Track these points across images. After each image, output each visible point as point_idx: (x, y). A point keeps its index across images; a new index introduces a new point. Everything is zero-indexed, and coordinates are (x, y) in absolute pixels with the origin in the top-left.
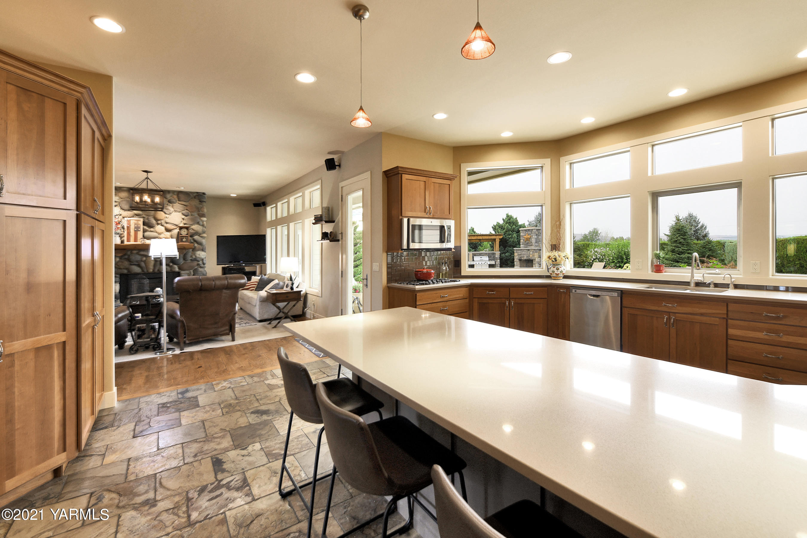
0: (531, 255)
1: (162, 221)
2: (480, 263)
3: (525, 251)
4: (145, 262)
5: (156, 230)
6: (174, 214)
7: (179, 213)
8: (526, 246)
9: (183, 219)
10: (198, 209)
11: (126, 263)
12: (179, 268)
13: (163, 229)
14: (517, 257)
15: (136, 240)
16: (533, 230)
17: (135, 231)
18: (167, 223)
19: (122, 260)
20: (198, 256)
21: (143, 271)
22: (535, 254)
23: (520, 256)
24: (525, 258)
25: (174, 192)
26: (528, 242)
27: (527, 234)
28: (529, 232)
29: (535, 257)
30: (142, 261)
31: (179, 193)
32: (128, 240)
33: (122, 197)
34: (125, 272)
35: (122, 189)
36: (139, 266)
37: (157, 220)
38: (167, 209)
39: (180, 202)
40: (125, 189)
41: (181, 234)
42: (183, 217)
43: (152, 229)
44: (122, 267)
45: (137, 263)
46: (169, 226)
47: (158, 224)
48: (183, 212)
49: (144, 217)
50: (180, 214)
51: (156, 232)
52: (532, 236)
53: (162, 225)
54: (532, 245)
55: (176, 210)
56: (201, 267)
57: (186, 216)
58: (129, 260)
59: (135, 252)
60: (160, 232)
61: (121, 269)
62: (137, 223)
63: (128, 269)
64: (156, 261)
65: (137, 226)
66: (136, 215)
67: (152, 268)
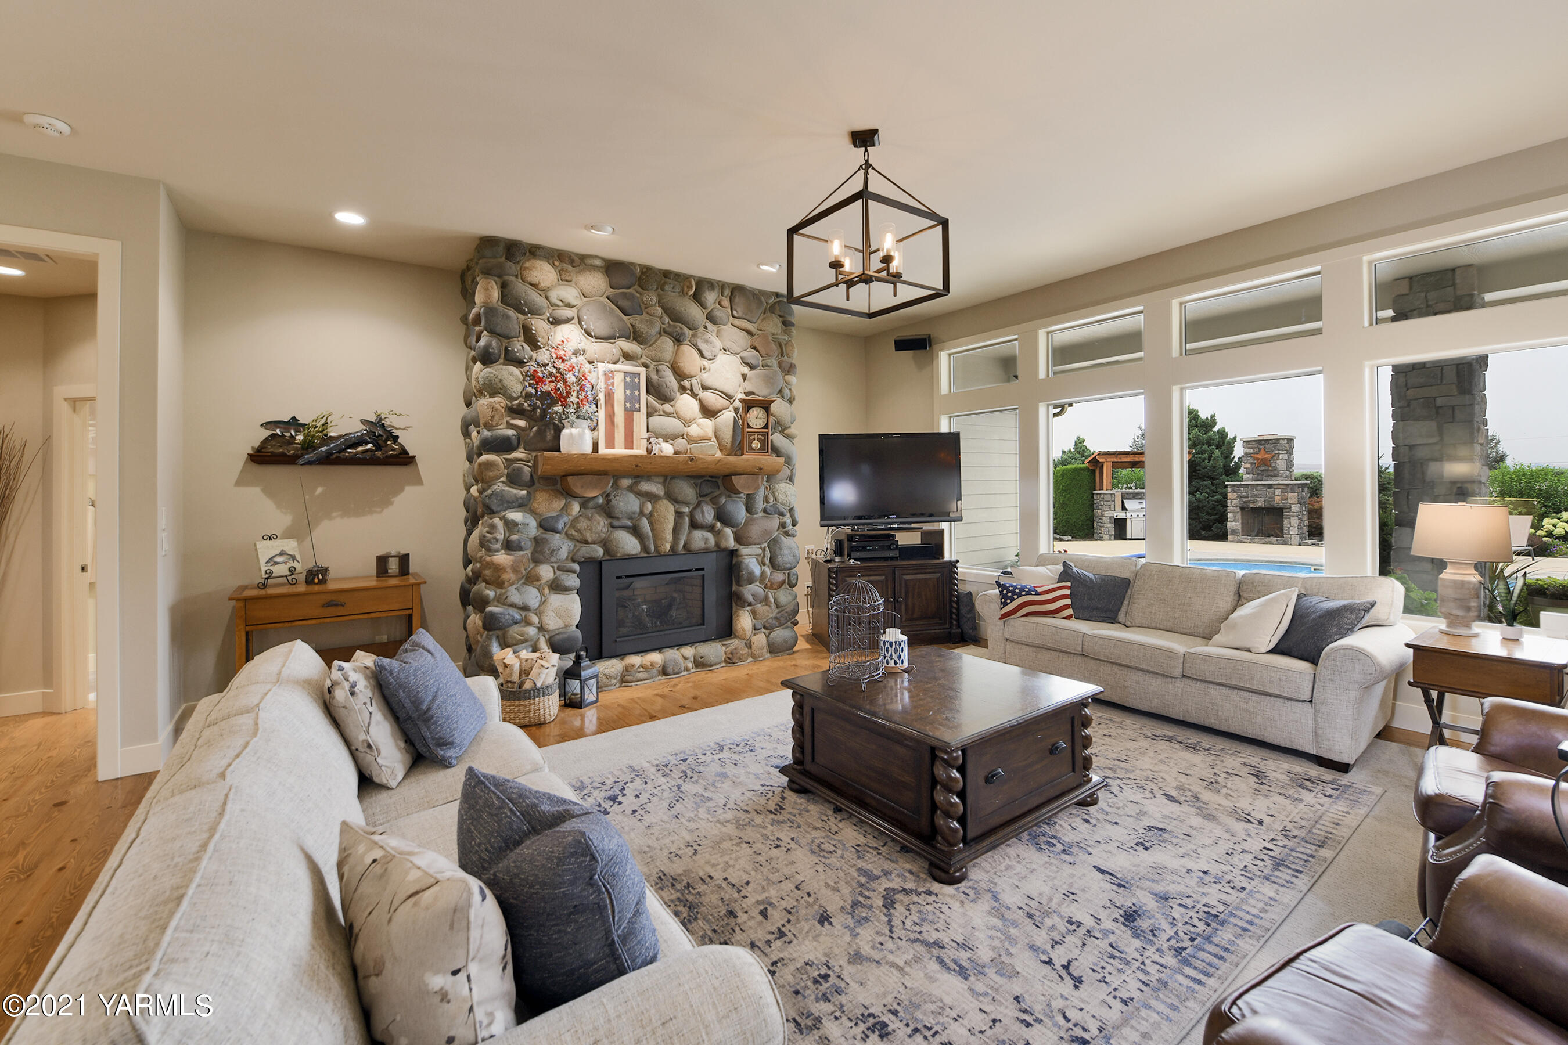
0: (1277, 499)
1: (694, 381)
2: (1141, 516)
3: (1259, 488)
4: (650, 516)
5: (678, 410)
6: (723, 359)
7: (733, 357)
8: (1259, 478)
9: (744, 377)
10: (782, 349)
11: (600, 524)
12: (738, 539)
13: (695, 405)
14: (1234, 502)
15: (629, 443)
16: (1281, 441)
17: (626, 409)
18: (705, 388)
19: (589, 512)
20: (781, 497)
21: (645, 548)
22: (1290, 495)
23: (1244, 500)
24: (1260, 503)
25: (722, 286)
26: (1267, 468)
27: (1262, 451)
28: (1267, 446)
29: (1289, 501)
30: (642, 513)
31: (736, 291)
32: (610, 442)
33: (587, 289)
34: (599, 552)
35: (589, 261)
36: (635, 531)
37: (680, 375)
38: (706, 341)
39: (737, 322)
40: (599, 263)
41: (749, 427)
42: (746, 370)
43: (667, 407)
44: (589, 537)
45: (629, 523)
46: (712, 399)
47: (683, 389)
48: (745, 354)
49: (646, 366)
50: (735, 360)
51: (678, 417)
52: (1279, 454)
53: (694, 395)
54: (1276, 476)
55: (728, 344)
56: (787, 534)
57: (752, 367)
58: (608, 511)
59: (626, 482)
60: (688, 417)
61: (586, 542)
62: (631, 385)
63: (605, 544)
64: (679, 514)
65: (632, 393)
66: (627, 356)
67: (671, 539)
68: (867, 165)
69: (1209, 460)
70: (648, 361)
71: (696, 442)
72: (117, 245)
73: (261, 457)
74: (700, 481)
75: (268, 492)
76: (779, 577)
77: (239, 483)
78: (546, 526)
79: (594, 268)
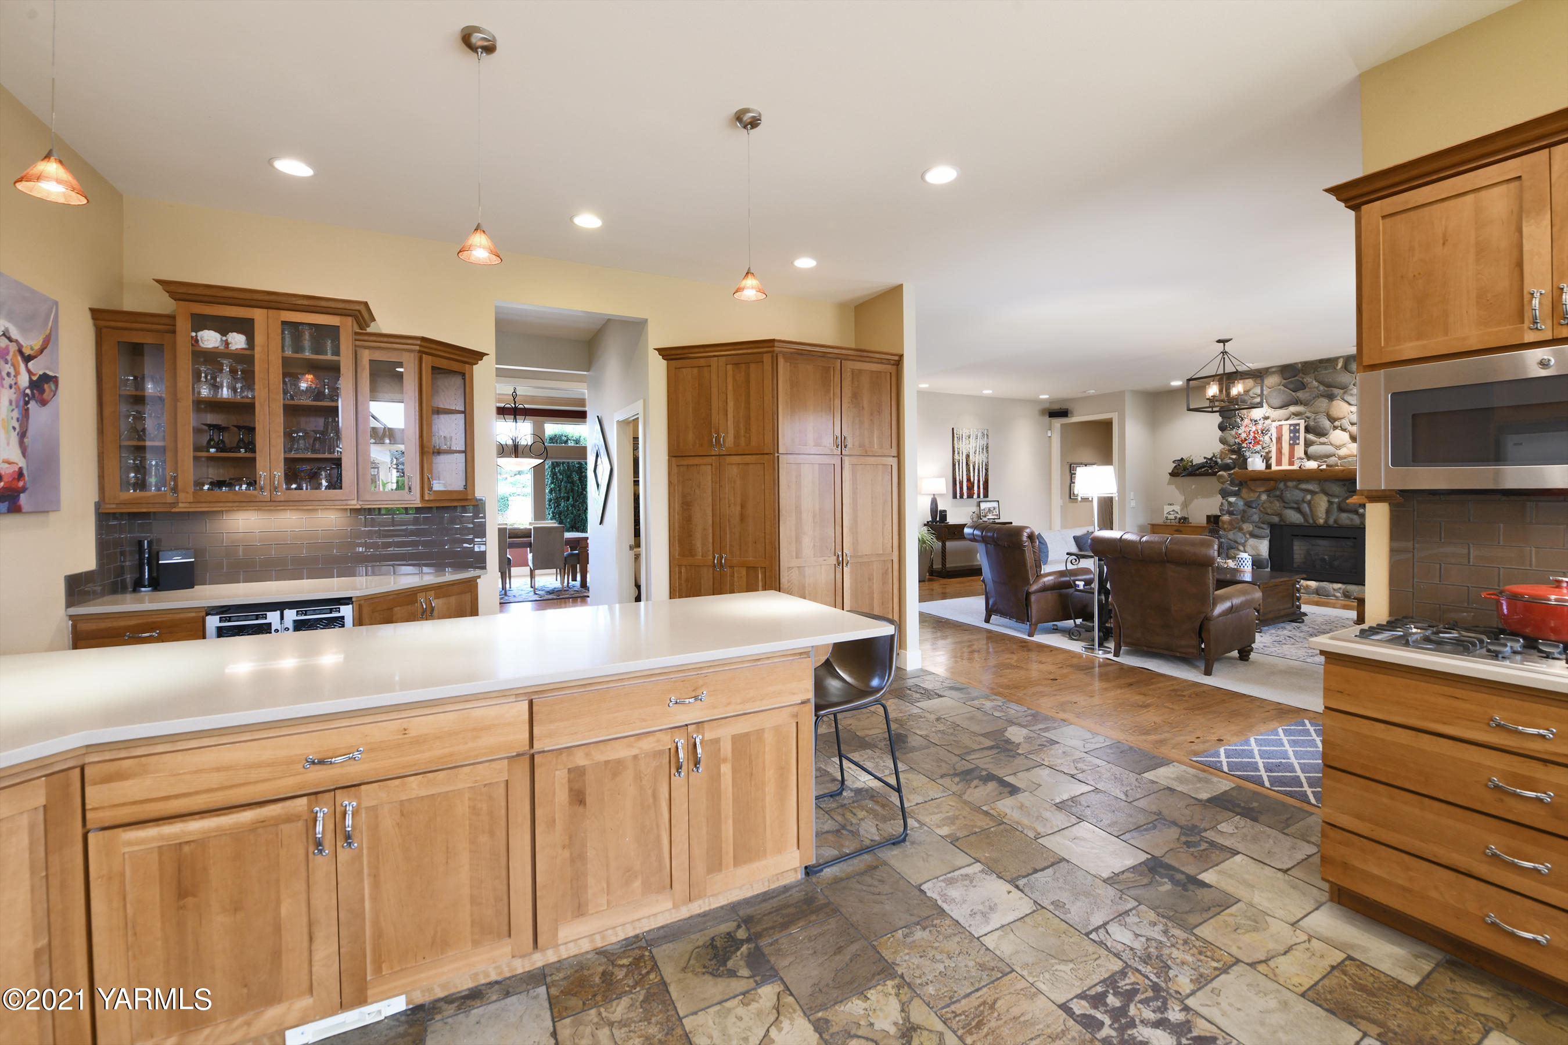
1: (1343, 421)
4: (1309, 503)
5: (1332, 440)
11: (1277, 505)
13: (1345, 436)
15: (1291, 463)
17: (1290, 444)
19: (1272, 499)
21: (1306, 520)
30: (1303, 501)
32: (1279, 462)
34: (1276, 519)
35: (1270, 370)
36: (1299, 510)
37: (1332, 419)
38: (1354, 395)
40: (1274, 370)
43: (1323, 439)
44: (1269, 511)
45: (1295, 506)
46: (1358, 430)
47: (1335, 428)
49: (1307, 418)
51: (1331, 444)
53: (1344, 430)
58: (1281, 498)
59: (1290, 484)
60: (1338, 444)
61: (1270, 514)
62: (1294, 430)
63: (1280, 515)
64: (1330, 503)
65: (1294, 436)
66: (1297, 414)
67: (1324, 516)
68: (1224, 353)
70: (1308, 414)
71: (1345, 458)
72: (1117, 413)
73: (1174, 474)
74: (1347, 483)
75: (1177, 488)
77: (1169, 484)
78: (1248, 505)
79: (1273, 373)
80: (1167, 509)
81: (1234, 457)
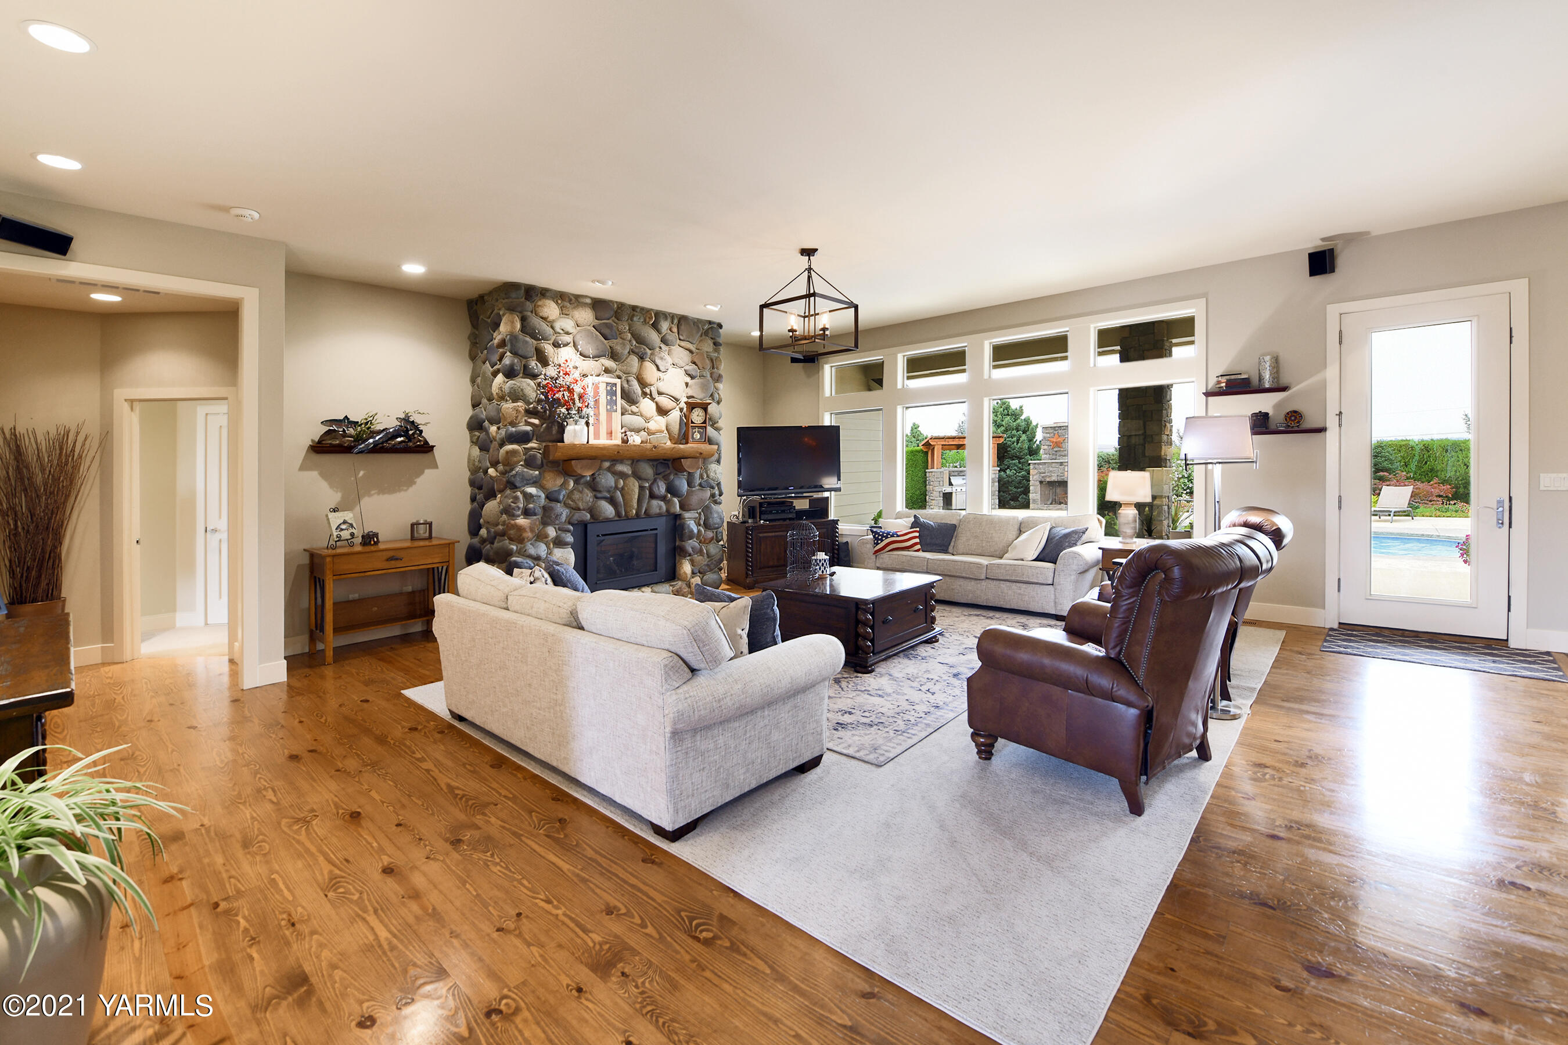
0: (1066, 474)
1: (652, 388)
2: (964, 490)
3: (1054, 465)
4: (622, 490)
5: (642, 410)
6: (672, 371)
7: (679, 370)
8: (1054, 457)
9: (687, 384)
10: (714, 363)
11: (588, 495)
12: (681, 507)
13: (653, 406)
14: (1035, 477)
15: (610, 436)
17: (607, 410)
18: (660, 393)
19: (581, 487)
20: (712, 474)
21: (618, 513)
23: (1043, 475)
24: (1054, 478)
25: (673, 316)
26: (1060, 449)
27: (1056, 435)
28: (1059, 432)
30: (616, 487)
31: (682, 321)
32: (597, 436)
33: (581, 321)
34: (587, 517)
35: (581, 300)
36: (612, 501)
37: (643, 384)
38: (662, 359)
39: (683, 344)
40: (588, 301)
41: (692, 423)
42: (688, 379)
43: (634, 408)
44: (582, 506)
45: (608, 495)
46: (665, 402)
47: (645, 394)
48: (687, 368)
49: (619, 377)
50: (682, 372)
51: (642, 416)
53: (653, 399)
54: (1066, 456)
55: (676, 361)
56: (716, 502)
57: (692, 377)
58: (593, 485)
59: (607, 464)
60: (648, 416)
61: (579, 509)
62: (612, 393)
63: (591, 510)
64: (641, 488)
65: (611, 399)
66: (607, 371)
67: (636, 506)
69: (1018, 443)
70: (621, 374)
71: (653, 434)
72: (256, 291)
73: (319, 448)
74: (655, 463)
76: (710, 534)
77: (302, 468)
78: (551, 497)
79: (585, 305)
80: (336, 519)
81: (536, 421)
